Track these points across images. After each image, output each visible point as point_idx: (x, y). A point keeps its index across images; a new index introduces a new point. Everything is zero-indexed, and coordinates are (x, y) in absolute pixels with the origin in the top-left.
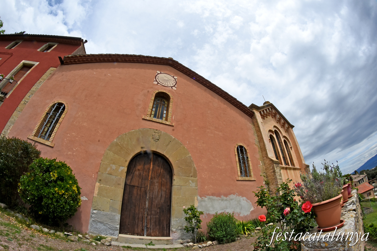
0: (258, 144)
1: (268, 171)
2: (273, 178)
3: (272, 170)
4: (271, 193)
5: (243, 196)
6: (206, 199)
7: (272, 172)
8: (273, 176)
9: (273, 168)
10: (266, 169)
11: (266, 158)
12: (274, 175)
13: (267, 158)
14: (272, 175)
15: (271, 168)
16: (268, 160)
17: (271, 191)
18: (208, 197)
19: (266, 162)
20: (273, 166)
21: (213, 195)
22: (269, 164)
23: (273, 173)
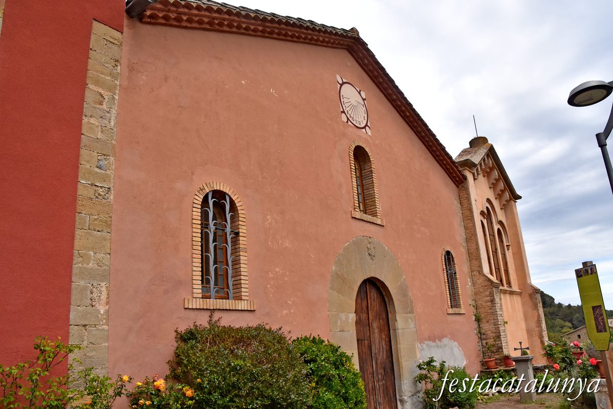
0: (465, 245)
1: (480, 297)
2: (489, 311)
3: (488, 298)
4: (483, 337)
5: (454, 341)
6: (425, 346)
7: (488, 302)
8: (490, 309)
9: (491, 295)
10: (476, 294)
11: (478, 273)
12: (493, 306)
13: (480, 274)
14: (488, 306)
15: (488, 293)
16: (483, 278)
17: (484, 334)
18: (426, 342)
19: (478, 281)
20: (490, 290)
21: (429, 339)
22: (482, 286)
23: (490, 303)
